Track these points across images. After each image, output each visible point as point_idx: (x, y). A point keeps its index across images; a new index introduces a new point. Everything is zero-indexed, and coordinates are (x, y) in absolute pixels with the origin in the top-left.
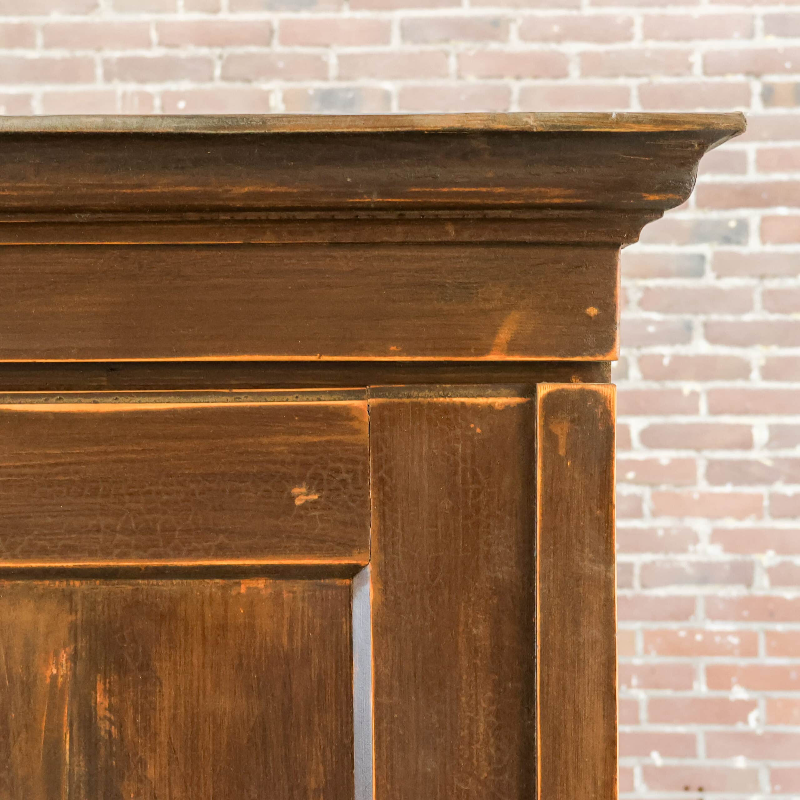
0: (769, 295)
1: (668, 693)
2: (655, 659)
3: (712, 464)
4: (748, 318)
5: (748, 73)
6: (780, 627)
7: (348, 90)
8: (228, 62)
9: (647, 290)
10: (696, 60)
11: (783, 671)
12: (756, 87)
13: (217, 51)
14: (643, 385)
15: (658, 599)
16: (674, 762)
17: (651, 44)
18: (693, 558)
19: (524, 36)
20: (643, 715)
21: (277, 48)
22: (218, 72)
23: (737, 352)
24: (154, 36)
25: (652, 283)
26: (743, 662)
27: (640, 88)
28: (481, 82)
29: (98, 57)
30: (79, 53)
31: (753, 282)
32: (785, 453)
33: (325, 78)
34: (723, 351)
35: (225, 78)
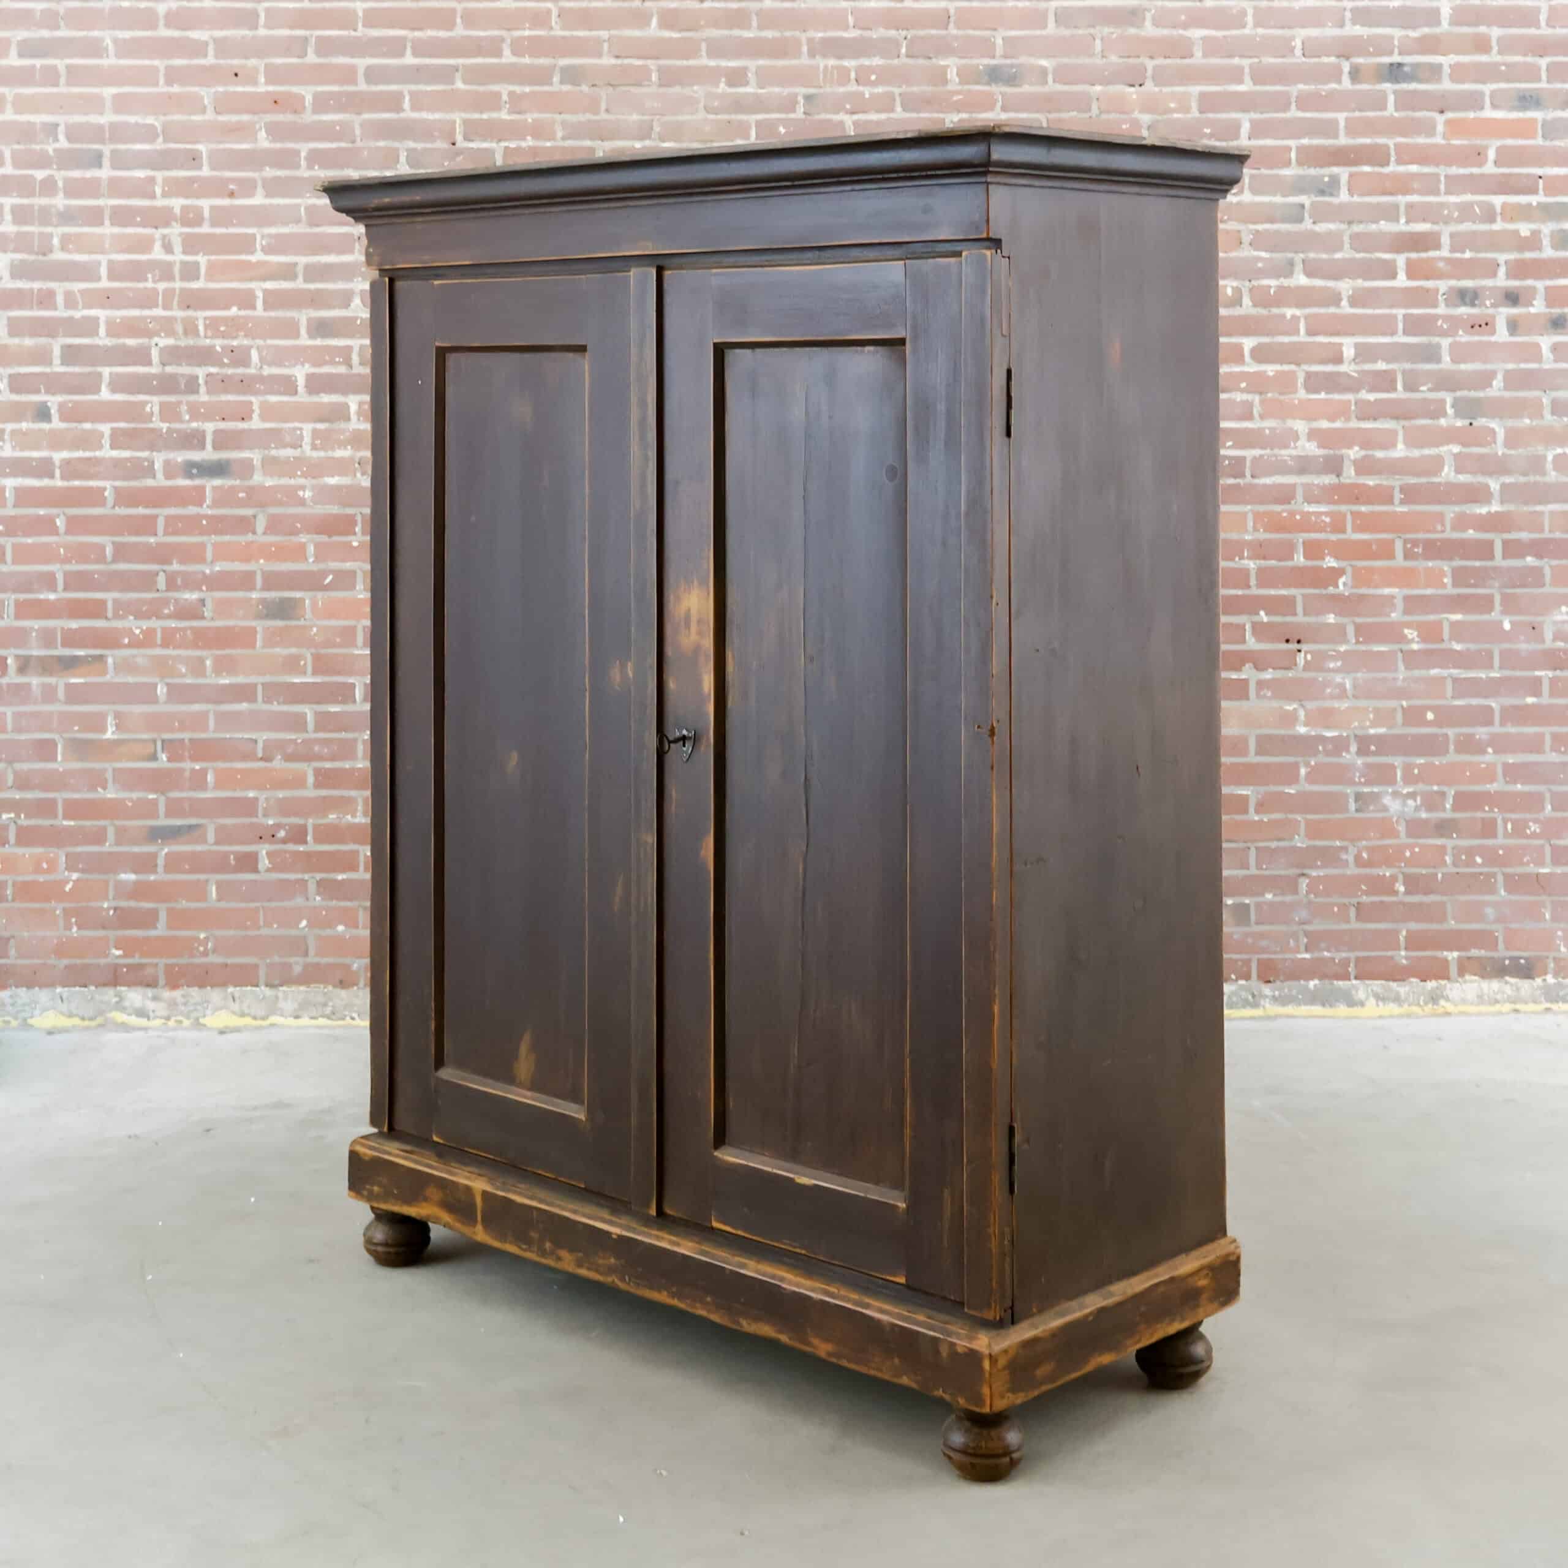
0: (1355, 237)
1: (1273, 563)
2: (1262, 535)
3: (1309, 375)
4: (1338, 256)
5: (1338, 57)
6: (1363, 509)
7: (1012, 66)
8: (912, 43)
9: (1257, 231)
10: (1298, 43)
11: (1367, 544)
12: (1346, 67)
13: (904, 33)
14: (1254, 311)
15: (1265, 485)
16: (1278, 619)
17: (1260, 31)
18: (1294, 452)
19: (1156, 23)
20: (1253, 582)
21: (953, 31)
22: (903, 50)
23: (1331, 284)
24: (851, 20)
25: (1260, 227)
26: (1334, 537)
27: (1251, 66)
28: (1121, 60)
29: (803, 37)
30: (788, 34)
31: (1343, 226)
32: (1368, 367)
33: (994, 57)
34: (1318, 283)
35: (908, 56)
